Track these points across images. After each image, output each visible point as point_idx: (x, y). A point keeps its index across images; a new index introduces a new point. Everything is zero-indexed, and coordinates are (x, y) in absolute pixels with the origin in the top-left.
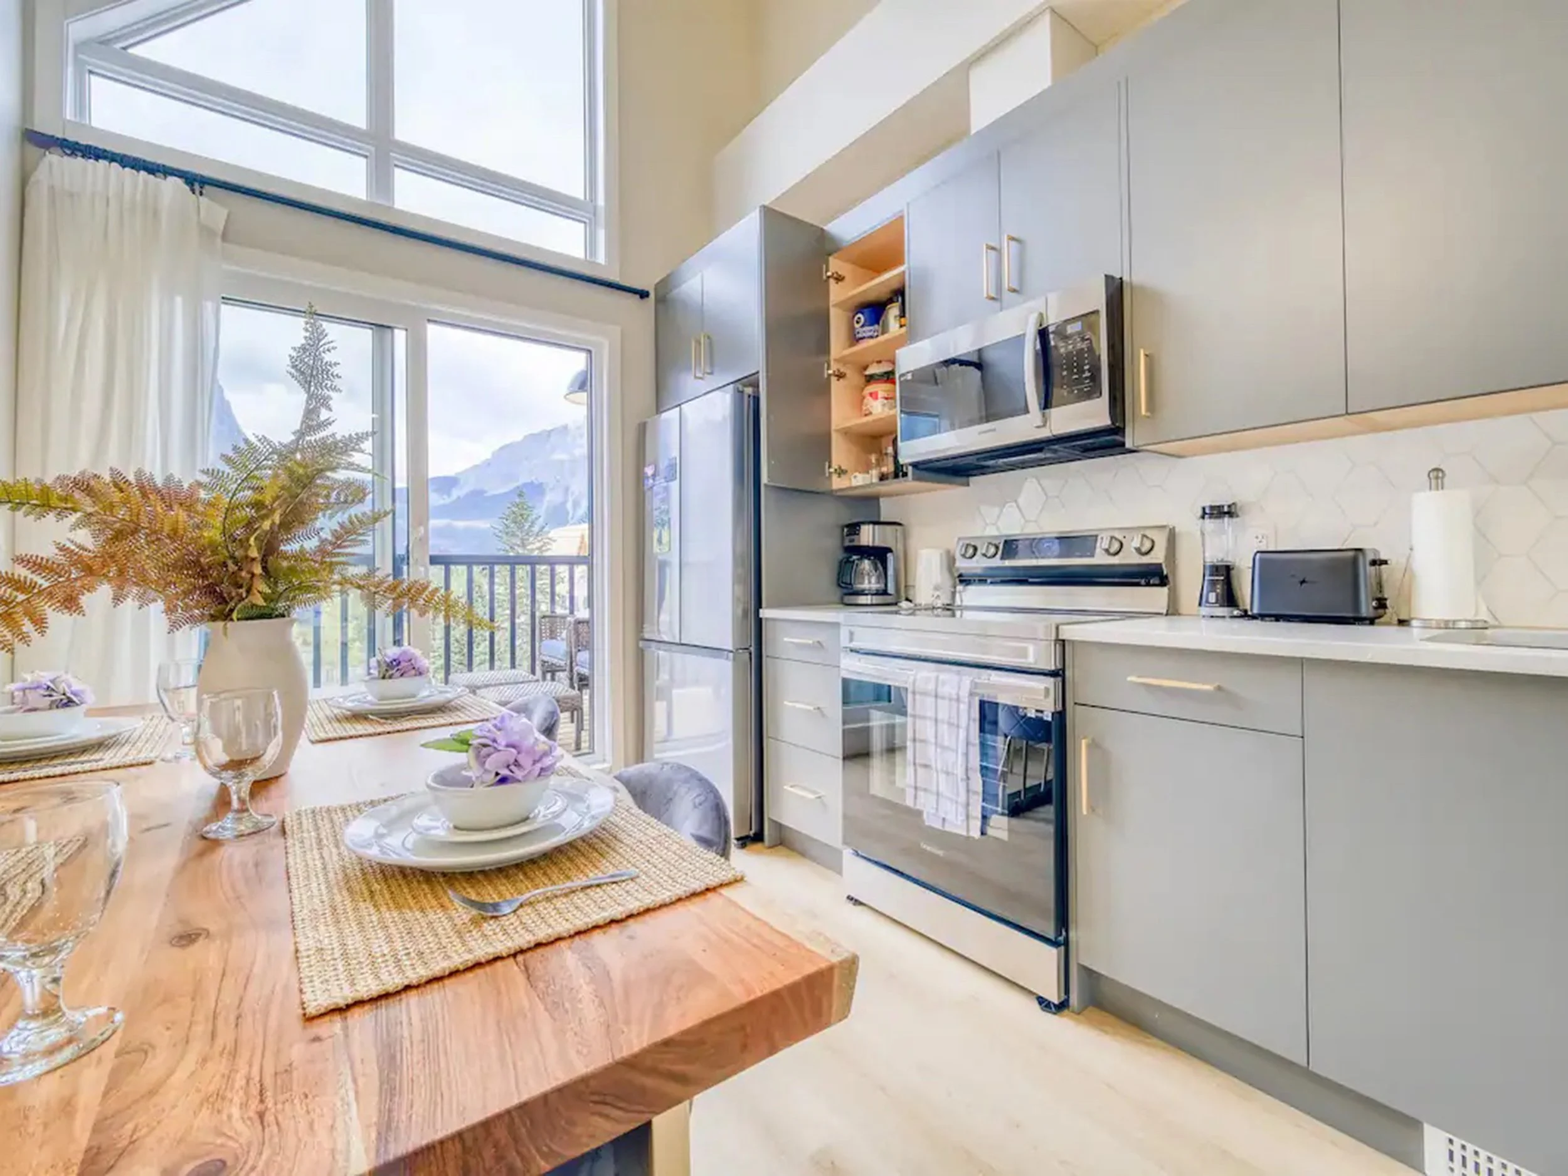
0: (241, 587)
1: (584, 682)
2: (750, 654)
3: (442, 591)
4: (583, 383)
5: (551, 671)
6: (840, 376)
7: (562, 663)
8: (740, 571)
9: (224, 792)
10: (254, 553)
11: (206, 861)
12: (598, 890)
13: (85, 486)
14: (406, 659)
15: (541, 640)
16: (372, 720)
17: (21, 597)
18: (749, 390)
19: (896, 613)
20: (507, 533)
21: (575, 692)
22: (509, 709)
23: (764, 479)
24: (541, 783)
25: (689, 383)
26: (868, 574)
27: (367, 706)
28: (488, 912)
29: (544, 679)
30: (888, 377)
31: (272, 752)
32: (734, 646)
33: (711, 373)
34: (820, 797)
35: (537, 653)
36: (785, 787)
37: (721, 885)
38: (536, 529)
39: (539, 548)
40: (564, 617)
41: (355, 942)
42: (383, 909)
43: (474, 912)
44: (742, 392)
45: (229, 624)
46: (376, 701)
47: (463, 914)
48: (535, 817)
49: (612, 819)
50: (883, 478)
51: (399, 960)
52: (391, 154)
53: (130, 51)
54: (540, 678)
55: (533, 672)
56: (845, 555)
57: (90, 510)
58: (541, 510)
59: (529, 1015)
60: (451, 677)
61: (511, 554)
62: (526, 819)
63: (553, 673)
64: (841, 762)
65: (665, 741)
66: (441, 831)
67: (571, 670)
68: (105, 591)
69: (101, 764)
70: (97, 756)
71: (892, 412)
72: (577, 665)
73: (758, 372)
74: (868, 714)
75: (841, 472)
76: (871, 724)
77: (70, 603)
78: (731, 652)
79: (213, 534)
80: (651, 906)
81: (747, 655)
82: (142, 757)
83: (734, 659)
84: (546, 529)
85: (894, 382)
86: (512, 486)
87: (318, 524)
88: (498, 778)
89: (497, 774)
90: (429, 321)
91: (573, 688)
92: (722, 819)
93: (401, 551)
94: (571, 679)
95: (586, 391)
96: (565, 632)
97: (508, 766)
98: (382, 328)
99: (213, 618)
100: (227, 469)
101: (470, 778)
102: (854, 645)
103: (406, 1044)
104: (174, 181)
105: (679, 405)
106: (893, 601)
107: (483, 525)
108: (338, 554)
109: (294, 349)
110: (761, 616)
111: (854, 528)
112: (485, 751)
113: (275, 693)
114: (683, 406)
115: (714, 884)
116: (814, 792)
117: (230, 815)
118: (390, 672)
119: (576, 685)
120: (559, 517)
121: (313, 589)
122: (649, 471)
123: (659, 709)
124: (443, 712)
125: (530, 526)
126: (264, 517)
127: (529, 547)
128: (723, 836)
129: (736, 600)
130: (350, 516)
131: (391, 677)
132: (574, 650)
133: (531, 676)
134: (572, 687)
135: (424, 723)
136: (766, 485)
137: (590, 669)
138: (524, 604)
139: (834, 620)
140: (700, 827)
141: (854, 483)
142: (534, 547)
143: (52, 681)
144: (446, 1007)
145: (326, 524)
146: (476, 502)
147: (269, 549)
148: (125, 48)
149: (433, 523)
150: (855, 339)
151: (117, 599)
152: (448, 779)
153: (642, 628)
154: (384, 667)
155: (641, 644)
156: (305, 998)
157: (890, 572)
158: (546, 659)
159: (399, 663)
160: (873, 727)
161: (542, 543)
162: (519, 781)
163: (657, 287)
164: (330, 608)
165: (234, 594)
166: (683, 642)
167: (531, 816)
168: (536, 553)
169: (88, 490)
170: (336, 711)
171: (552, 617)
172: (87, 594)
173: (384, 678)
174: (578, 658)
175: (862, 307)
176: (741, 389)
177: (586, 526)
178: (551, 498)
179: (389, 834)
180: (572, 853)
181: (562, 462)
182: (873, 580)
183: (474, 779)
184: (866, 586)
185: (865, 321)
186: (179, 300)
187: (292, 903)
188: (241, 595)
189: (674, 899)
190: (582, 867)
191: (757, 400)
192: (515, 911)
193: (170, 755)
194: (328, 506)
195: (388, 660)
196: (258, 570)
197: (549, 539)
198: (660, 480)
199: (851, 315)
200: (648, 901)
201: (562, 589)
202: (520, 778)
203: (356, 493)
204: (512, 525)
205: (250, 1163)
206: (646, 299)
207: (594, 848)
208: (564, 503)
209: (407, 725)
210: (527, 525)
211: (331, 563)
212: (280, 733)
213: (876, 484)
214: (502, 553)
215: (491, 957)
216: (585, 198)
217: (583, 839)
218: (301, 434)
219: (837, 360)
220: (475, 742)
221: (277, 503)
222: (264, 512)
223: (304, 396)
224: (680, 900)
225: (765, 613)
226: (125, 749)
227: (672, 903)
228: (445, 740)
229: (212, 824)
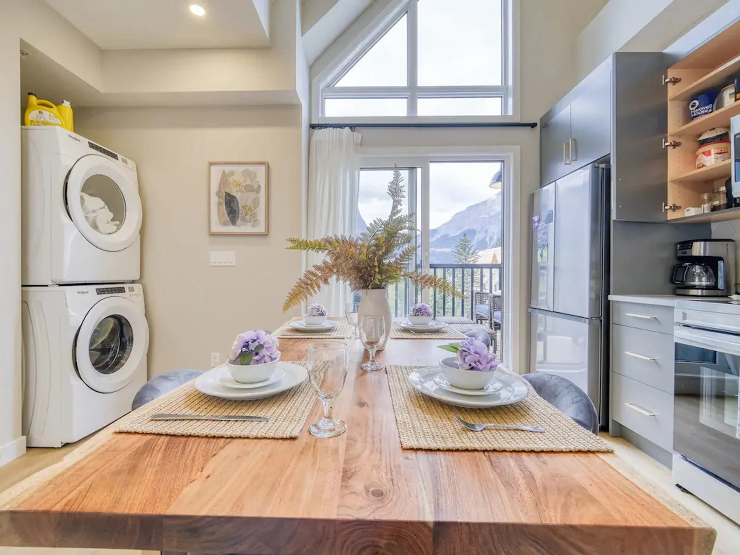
0: (371, 276)
1: (498, 326)
2: (601, 321)
3: (442, 280)
4: (499, 178)
5: (480, 319)
6: (675, 145)
7: (486, 316)
8: (594, 272)
9: (366, 352)
10: (376, 264)
11: (363, 377)
12: (522, 433)
13: (329, 241)
14: (424, 308)
15: (476, 304)
16: (412, 333)
17: (315, 278)
18: (603, 166)
19: (727, 302)
20: (458, 254)
21: (493, 331)
22: (466, 335)
23: (613, 217)
24: (490, 373)
25: (562, 167)
26: (699, 275)
27: (409, 327)
28: (470, 428)
29: (477, 323)
30: (724, 138)
31: (381, 340)
32: (589, 316)
33: (575, 160)
34: (654, 415)
35: (474, 310)
36: (626, 404)
37: (598, 452)
38: (471, 251)
39: (473, 261)
40: (487, 294)
41: (416, 424)
42: (425, 413)
43: (463, 425)
44: (598, 167)
45: (368, 290)
46: (412, 325)
47: (459, 426)
48: (487, 389)
49: (526, 398)
50: (714, 209)
51: (434, 437)
52: (416, 93)
53: (336, 86)
54: (475, 322)
55: (472, 319)
56: (678, 262)
57: (330, 249)
58: (474, 242)
59: (494, 482)
60: (436, 318)
61: (460, 263)
62: (482, 389)
63: (481, 320)
64: (673, 397)
65: (542, 363)
66: (445, 384)
67: (491, 320)
68: (335, 277)
69: (331, 337)
70: (329, 334)
71: (727, 162)
72: (494, 318)
73: (610, 154)
74: (700, 369)
75: (675, 208)
76: (701, 376)
77: (326, 281)
78: (588, 319)
79: (363, 257)
80: (554, 450)
81: (599, 321)
82: (341, 336)
83: (590, 323)
84: (477, 251)
85: (729, 141)
86: (460, 232)
87: (394, 252)
88: (471, 367)
89: (470, 365)
90: (431, 162)
91: (492, 329)
92: (592, 413)
93: (418, 262)
94: (491, 324)
95: (502, 181)
96: (488, 301)
97: (475, 362)
98: (412, 169)
99: (363, 288)
100: (368, 232)
101: (457, 364)
102: (688, 322)
103: (441, 474)
104: (347, 129)
105: (555, 181)
106: (725, 294)
107: (449, 250)
108: (402, 264)
109: (390, 183)
110: (609, 299)
111: (687, 245)
112: (464, 353)
113: (383, 318)
114: (557, 181)
115: (593, 450)
116: (648, 411)
117: (370, 362)
118: (418, 313)
119: (493, 327)
120: (483, 245)
121: (395, 278)
122: (536, 219)
123: (540, 345)
124: (438, 333)
125: (469, 250)
126: (379, 250)
127: (468, 260)
128: (593, 423)
129: (591, 289)
130: (406, 249)
131: (418, 315)
132: (492, 311)
133: (471, 321)
134: (491, 327)
135: (434, 337)
136: (614, 221)
137: (501, 320)
138: (467, 286)
139: (671, 305)
140: (577, 415)
141: (687, 214)
142: (471, 260)
143: (319, 307)
144: (456, 464)
145: (397, 252)
146: (445, 240)
147: (380, 261)
148: (333, 86)
149: (431, 249)
150: (689, 117)
151: (338, 280)
152: (448, 363)
153: (531, 301)
154: (415, 311)
155: (530, 310)
156: (402, 440)
157: (721, 274)
158: (478, 313)
159: (421, 310)
160: (703, 378)
161: (474, 258)
162: (480, 370)
163: (541, 120)
164: (401, 285)
165: (369, 279)
166: (555, 311)
167: (485, 388)
168: (472, 263)
169: (330, 243)
170: (398, 327)
171: (481, 294)
172: (330, 278)
173: (415, 315)
174: (494, 314)
175: (695, 96)
176: (597, 166)
177: (500, 249)
178: (479, 236)
179: (426, 382)
180: (506, 411)
181: (485, 218)
182: (704, 279)
183: (459, 365)
184: (697, 283)
185: (700, 103)
186: (348, 172)
187: (392, 401)
188: (371, 280)
189: (568, 450)
190: (512, 419)
191: (608, 171)
192: (481, 431)
193: (349, 337)
194: (398, 245)
195: (417, 308)
196: (377, 270)
197: (478, 256)
198: (542, 223)
199: (686, 103)
200: (552, 447)
201: (486, 279)
202: (480, 369)
203: (408, 239)
204: (461, 250)
205: (390, 498)
206: (536, 128)
207: (517, 411)
208: (486, 238)
209: (424, 336)
210: (467, 250)
211: (401, 268)
212: (385, 333)
213: (707, 214)
214: (456, 263)
215: (473, 449)
216: (502, 85)
217: (511, 405)
218: (391, 217)
219: (672, 136)
220: (460, 349)
221: (384, 244)
222: (380, 248)
223: (391, 201)
224: (571, 452)
225: (611, 297)
226: (336, 333)
227: (566, 452)
228: (446, 346)
229: (364, 364)
